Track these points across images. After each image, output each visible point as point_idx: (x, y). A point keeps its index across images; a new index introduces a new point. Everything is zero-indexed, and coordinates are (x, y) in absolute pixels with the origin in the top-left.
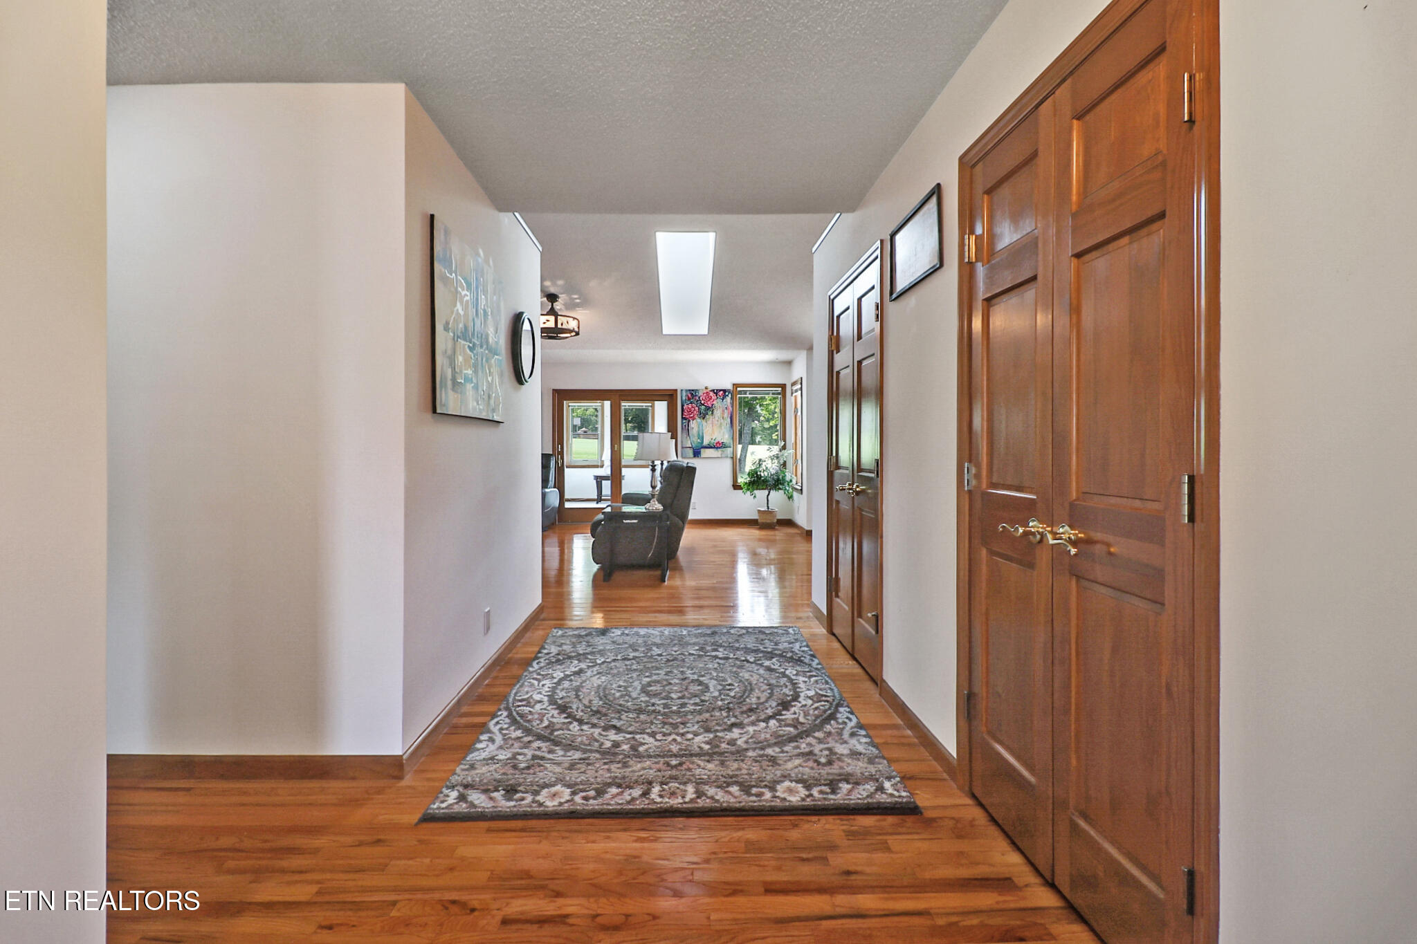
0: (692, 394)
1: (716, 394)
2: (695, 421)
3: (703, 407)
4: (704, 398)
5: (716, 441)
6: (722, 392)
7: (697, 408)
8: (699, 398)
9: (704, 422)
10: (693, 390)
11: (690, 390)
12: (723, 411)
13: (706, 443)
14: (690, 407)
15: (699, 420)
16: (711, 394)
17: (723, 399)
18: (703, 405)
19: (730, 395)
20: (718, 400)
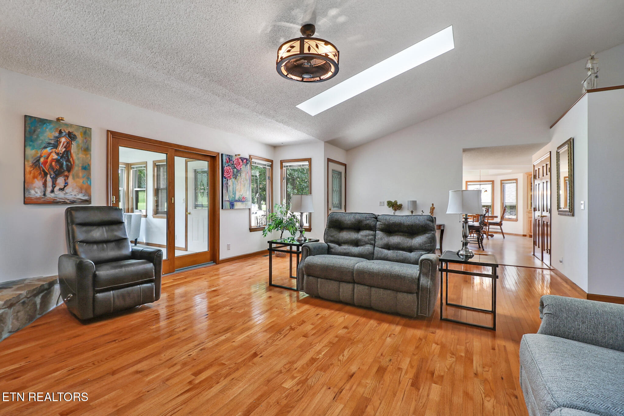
0: (229, 157)
1: (242, 161)
2: (231, 180)
3: (235, 170)
4: (236, 163)
5: (243, 196)
6: (245, 160)
7: (232, 170)
8: (233, 162)
9: (236, 181)
10: (230, 156)
11: (228, 155)
12: (246, 174)
13: (237, 198)
14: (228, 168)
15: (233, 180)
16: (240, 161)
17: (246, 166)
18: (236, 168)
19: (249, 163)
20: (244, 165)
